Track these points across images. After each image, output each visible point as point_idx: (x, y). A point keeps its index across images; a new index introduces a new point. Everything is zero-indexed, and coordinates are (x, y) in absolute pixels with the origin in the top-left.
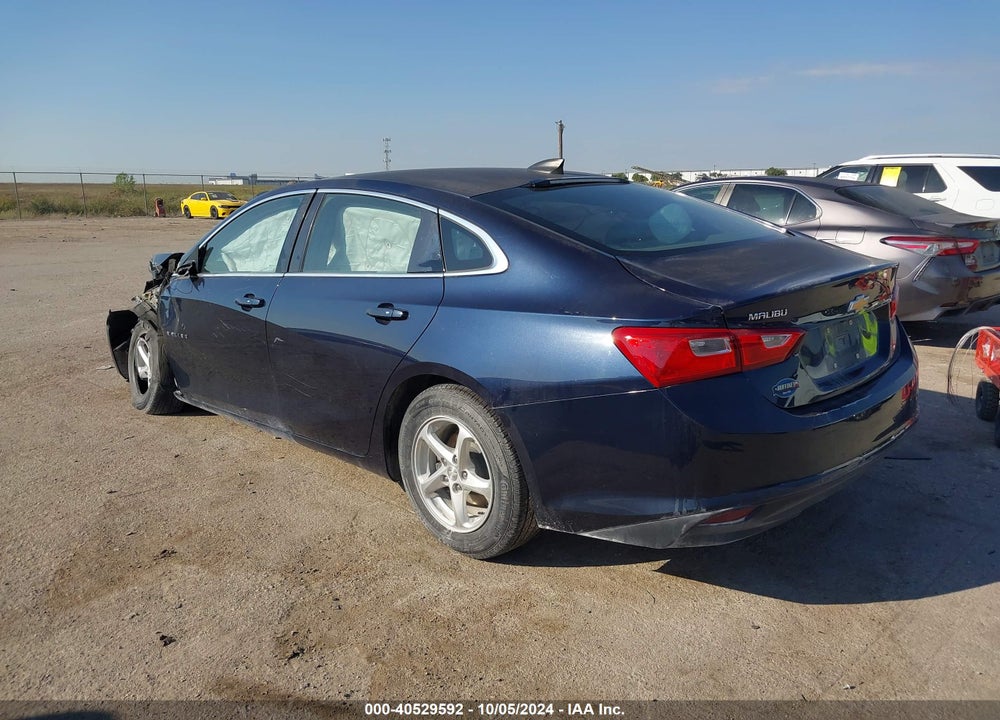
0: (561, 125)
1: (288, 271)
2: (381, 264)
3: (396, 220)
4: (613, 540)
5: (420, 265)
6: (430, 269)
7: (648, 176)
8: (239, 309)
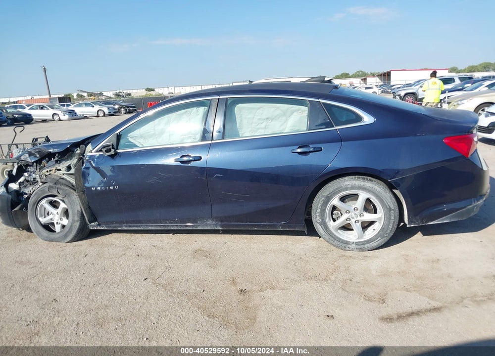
0: (44, 68)
1: (212, 140)
2: (263, 131)
3: (278, 108)
4: (445, 222)
5: (317, 126)
6: (324, 127)
7: (85, 94)
8: (179, 164)
